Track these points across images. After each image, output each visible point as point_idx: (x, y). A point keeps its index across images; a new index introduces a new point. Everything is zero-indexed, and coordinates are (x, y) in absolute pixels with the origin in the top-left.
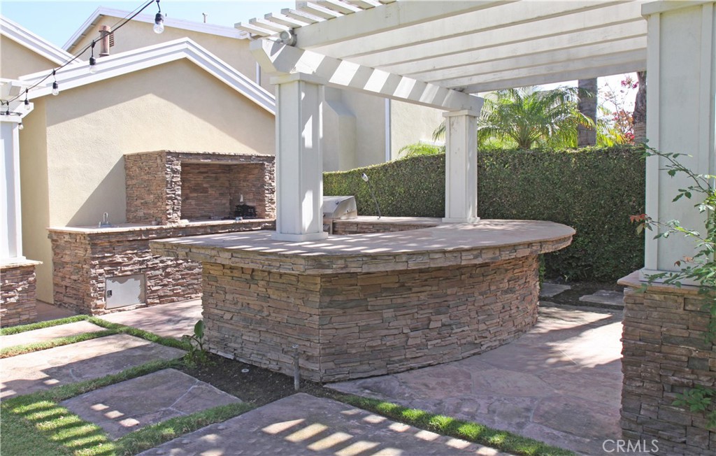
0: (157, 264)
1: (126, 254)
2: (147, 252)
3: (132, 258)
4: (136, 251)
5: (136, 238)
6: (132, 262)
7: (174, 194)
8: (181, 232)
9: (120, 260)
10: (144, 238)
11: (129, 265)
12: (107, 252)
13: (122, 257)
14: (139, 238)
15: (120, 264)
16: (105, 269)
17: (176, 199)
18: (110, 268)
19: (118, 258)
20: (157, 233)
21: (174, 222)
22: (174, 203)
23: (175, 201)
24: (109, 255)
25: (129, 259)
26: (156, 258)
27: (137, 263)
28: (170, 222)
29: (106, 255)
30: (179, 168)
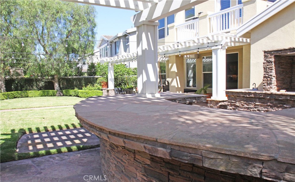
0: (255, 111)
1: (241, 103)
2: (251, 104)
3: (244, 105)
4: (245, 102)
5: (244, 96)
6: (244, 107)
7: (268, 75)
8: (269, 96)
9: (238, 105)
10: (248, 96)
11: (242, 108)
12: (233, 100)
13: (239, 104)
14: (246, 96)
15: (238, 106)
16: (233, 107)
17: (269, 77)
18: (234, 107)
19: (238, 104)
20: (254, 95)
21: (268, 91)
22: (268, 80)
23: (268, 79)
24: (234, 101)
25: (243, 105)
26: (256, 108)
27: (246, 108)
28: (266, 90)
29: (232, 101)
30: (273, 60)
